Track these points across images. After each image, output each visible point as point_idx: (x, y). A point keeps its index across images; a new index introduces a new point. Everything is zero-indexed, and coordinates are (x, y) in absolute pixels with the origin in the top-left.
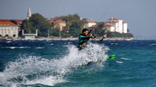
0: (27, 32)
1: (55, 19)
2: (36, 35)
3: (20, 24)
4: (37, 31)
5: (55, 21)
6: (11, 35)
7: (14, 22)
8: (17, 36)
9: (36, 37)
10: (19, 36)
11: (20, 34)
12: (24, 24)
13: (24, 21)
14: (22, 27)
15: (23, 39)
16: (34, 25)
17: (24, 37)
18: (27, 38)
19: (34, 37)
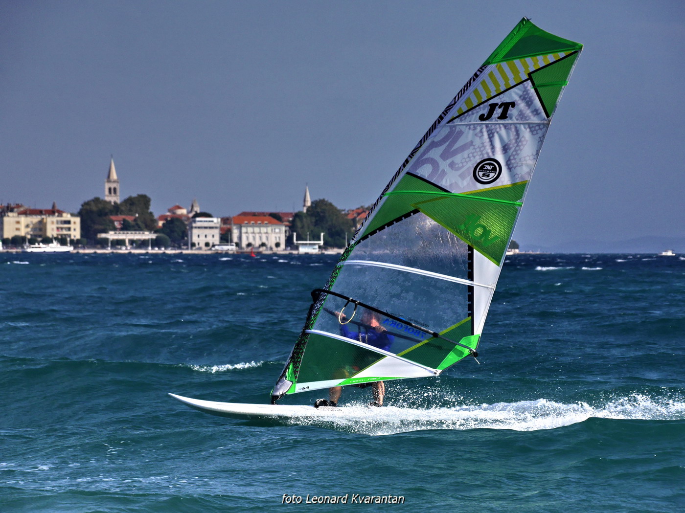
0: (303, 237)
1: (359, 211)
2: (322, 243)
3: (289, 221)
4: (322, 234)
5: (359, 214)
6: (271, 243)
7: (276, 218)
8: (283, 246)
9: (320, 247)
10: (287, 246)
11: (289, 242)
12: (297, 220)
13: (298, 216)
14: (292, 227)
15: (295, 252)
16: (316, 224)
17: (297, 248)
18: (303, 250)
19: (317, 247)
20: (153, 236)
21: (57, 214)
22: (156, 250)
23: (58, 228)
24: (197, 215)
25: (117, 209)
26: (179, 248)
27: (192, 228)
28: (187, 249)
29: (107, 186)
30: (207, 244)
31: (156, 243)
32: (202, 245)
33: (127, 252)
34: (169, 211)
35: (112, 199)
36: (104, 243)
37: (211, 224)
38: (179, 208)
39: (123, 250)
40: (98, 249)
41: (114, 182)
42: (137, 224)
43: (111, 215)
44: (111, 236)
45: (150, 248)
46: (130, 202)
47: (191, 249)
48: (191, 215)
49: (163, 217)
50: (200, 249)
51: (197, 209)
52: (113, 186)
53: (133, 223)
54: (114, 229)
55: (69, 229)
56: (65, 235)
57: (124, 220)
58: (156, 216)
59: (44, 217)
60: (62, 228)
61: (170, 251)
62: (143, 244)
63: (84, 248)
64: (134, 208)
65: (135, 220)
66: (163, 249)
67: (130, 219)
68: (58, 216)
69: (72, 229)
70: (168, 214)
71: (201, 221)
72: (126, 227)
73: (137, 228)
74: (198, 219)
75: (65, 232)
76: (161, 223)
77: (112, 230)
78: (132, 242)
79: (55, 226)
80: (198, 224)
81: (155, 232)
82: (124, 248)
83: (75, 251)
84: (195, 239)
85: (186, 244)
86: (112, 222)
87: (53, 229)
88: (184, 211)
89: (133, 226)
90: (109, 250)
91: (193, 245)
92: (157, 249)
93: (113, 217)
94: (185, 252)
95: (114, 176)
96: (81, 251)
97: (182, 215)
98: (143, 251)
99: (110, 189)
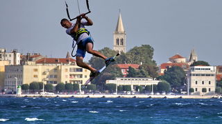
20: (156, 82)
21: (70, 63)
22: (158, 96)
23: (71, 75)
24: (196, 64)
25: (123, 58)
26: (179, 93)
27: (191, 75)
28: (186, 94)
29: (115, 37)
30: (204, 90)
31: (158, 89)
32: (200, 90)
33: (132, 96)
34: (170, 59)
35: (119, 49)
36: (111, 89)
37: (208, 72)
38: (180, 57)
39: (128, 95)
40: (107, 94)
41: (121, 33)
42: (141, 72)
43: (119, 63)
44: (118, 82)
45: (153, 93)
46: (136, 52)
47: (190, 94)
48: (190, 64)
49: (164, 66)
50: (198, 94)
51: (196, 58)
52: (120, 37)
53: (137, 70)
54: (122, 76)
55: (81, 76)
56: (77, 81)
57: (130, 68)
58: (158, 65)
59: (59, 65)
60: (74, 75)
61: (170, 96)
62: (147, 89)
63: (94, 92)
64: (139, 57)
65: (140, 68)
66: (164, 94)
67: (135, 67)
68: (71, 64)
69: (83, 76)
70: (169, 62)
71: (199, 70)
72: (131, 74)
73: (141, 75)
74: (196, 67)
75: (77, 79)
76: (162, 71)
77: (118, 77)
78: (137, 87)
79: (68, 73)
80: (196, 72)
81: (158, 79)
82: (129, 93)
83: (86, 96)
84: (193, 86)
85: (185, 90)
86: (119, 69)
87: (67, 76)
88: (184, 60)
89: (138, 74)
90: (115, 95)
91: (192, 90)
92: (158, 94)
93: (120, 66)
94: (184, 97)
95: (122, 29)
96: (91, 96)
97: (182, 63)
98: (146, 96)
99: (118, 40)
